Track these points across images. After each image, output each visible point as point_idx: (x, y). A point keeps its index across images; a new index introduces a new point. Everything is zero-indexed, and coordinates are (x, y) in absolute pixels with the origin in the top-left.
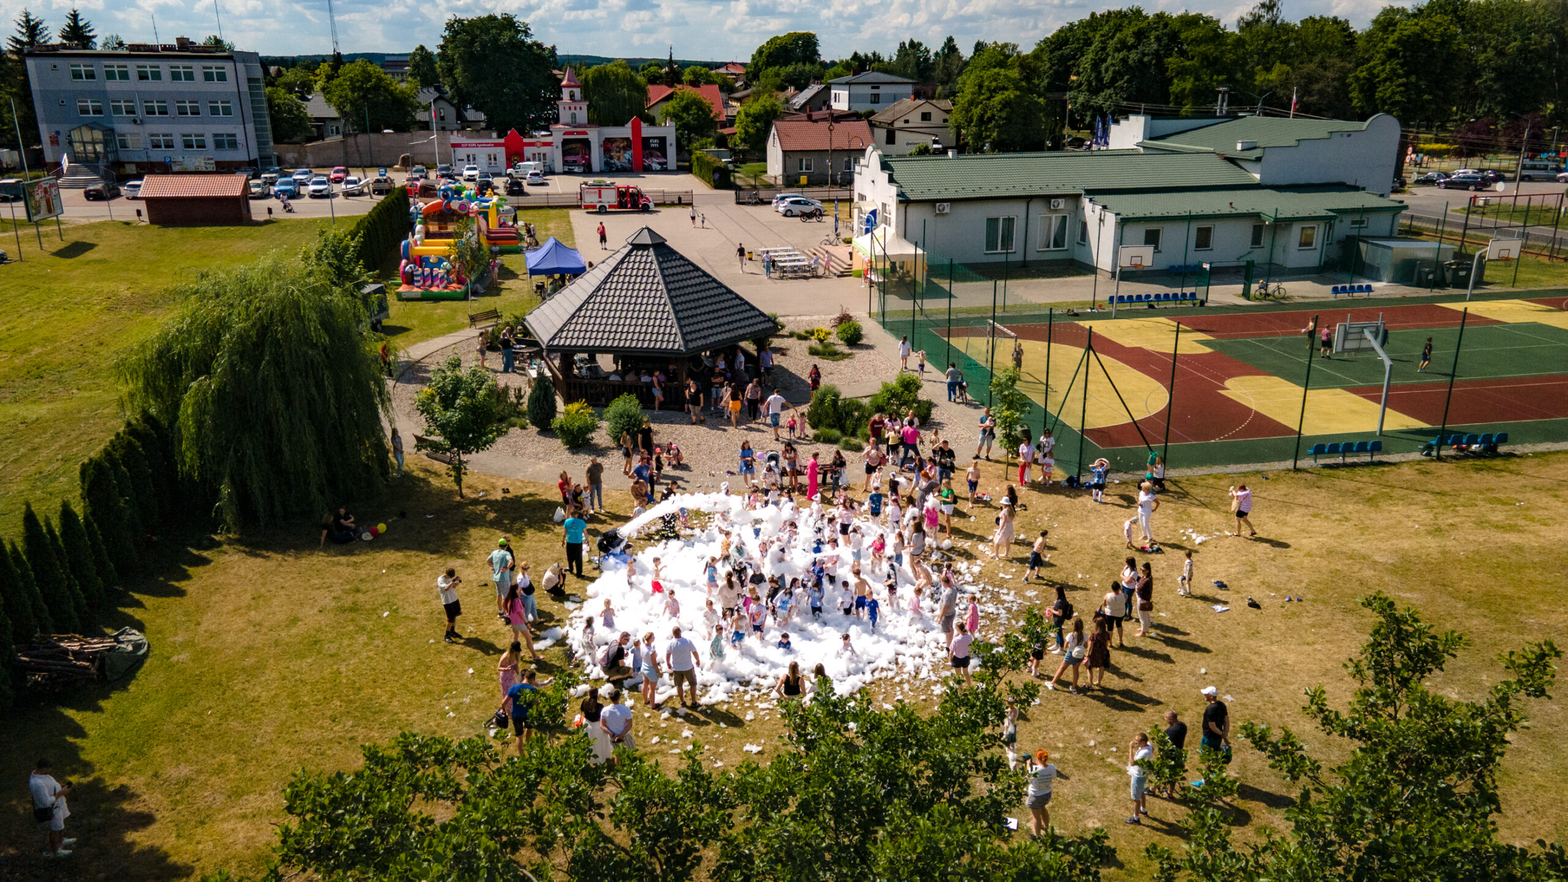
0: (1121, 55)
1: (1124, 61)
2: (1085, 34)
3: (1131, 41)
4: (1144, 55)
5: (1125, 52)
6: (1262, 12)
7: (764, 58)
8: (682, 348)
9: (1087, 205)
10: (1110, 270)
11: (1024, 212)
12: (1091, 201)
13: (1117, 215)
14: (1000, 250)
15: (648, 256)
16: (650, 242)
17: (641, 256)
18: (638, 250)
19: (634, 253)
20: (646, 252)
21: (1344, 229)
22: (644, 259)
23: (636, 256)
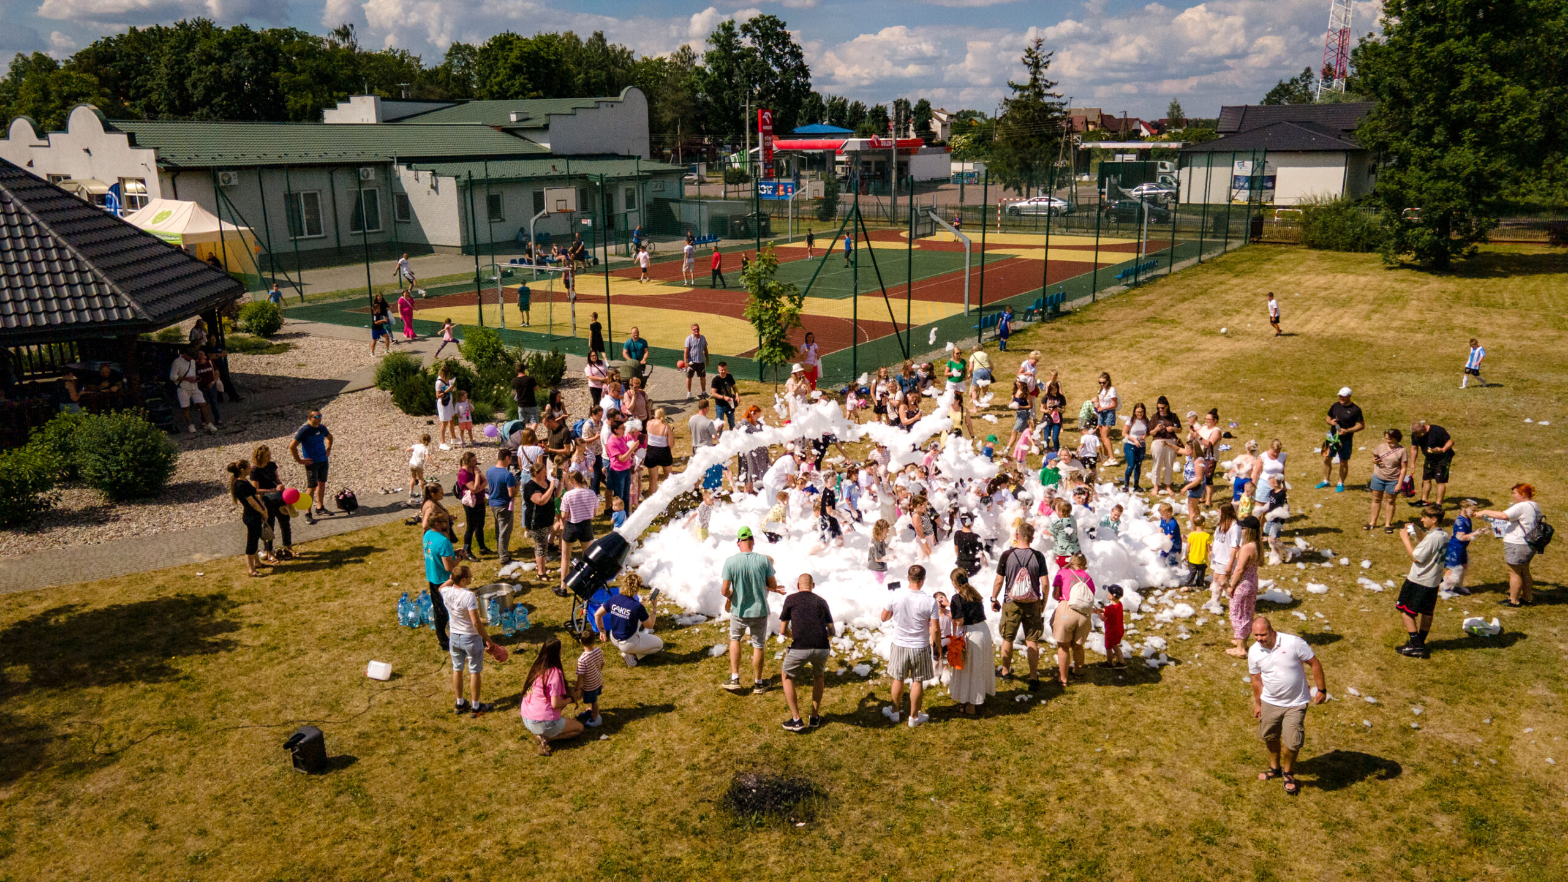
8: (145, 316)
9: (403, 172)
10: (459, 244)
11: (328, 186)
12: (409, 168)
13: (457, 177)
14: (306, 236)
21: (650, 192)
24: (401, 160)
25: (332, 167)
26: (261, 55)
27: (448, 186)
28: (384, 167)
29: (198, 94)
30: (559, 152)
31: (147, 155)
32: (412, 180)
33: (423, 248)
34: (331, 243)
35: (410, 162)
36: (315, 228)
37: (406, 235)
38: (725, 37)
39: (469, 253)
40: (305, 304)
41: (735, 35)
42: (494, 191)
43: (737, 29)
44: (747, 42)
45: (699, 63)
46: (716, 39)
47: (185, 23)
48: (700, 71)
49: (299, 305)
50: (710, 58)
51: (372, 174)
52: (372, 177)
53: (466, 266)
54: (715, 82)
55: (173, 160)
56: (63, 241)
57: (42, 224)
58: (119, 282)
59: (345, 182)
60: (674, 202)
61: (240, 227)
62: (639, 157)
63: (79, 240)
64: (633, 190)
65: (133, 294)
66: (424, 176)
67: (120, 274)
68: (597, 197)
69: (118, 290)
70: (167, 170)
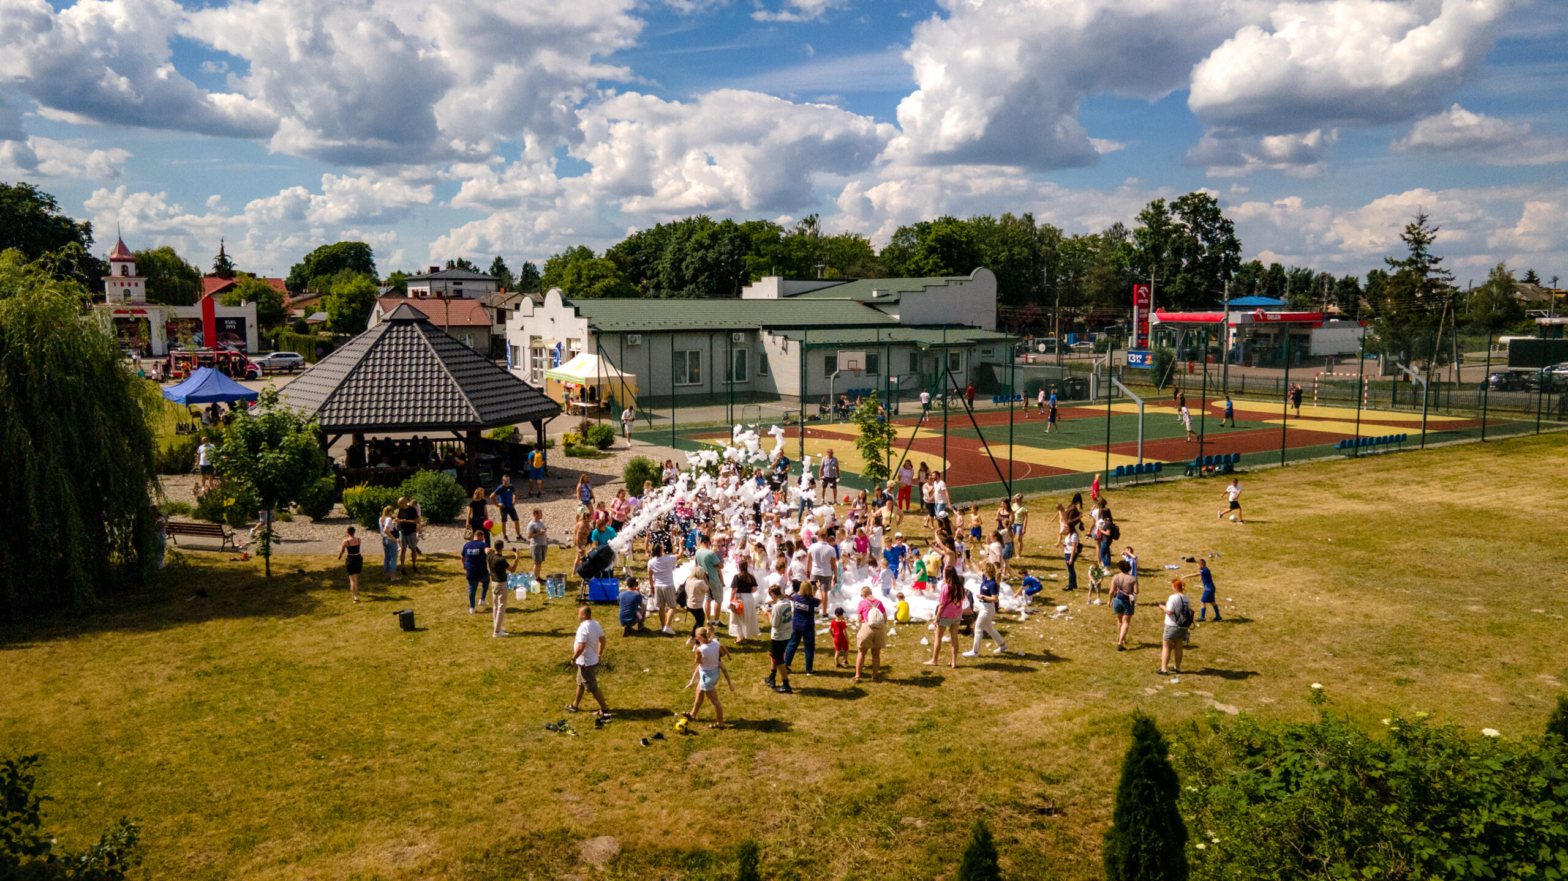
0: (700, 254)
1: (703, 259)
2: (656, 240)
3: (707, 242)
4: (721, 254)
5: (703, 251)
6: (805, 227)
7: (312, 265)
8: (479, 420)
9: (766, 338)
10: (798, 394)
11: (708, 346)
12: (770, 333)
13: (800, 343)
14: (688, 383)
15: (412, 331)
16: (413, 317)
17: (405, 331)
18: (400, 326)
19: (395, 328)
20: (409, 328)
21: (978, 357)
22: (409, 334)
23: (398, 332)
24: (765, 327)
25: (712, 332)
26: (738, 242)
27: (794, 347)
28: (753, 333)
29: (688, 274)
30: (907, 323)
31: (583, 323)
32: (771, 343)
33: (774, 397)
34: (706, 390)
35: (771, 329)
36: (694, 378)
37: (762, 386)
38: (1155, 215)
39: (803, 402)
40: (652, 430)
41: (1164, 213)
42: (830, 353)
43: (1166, 206)
44: (1176, 219)
45: (1129, 240)
46: (1145, 217)
47: (690, 219)
48: (1128, 249)
49: (649, 431)
50: (1139, 233)
51: (742, 338)
52: (742, 340)
53: (799, 409)
54: (1141, 256)
55: (599, 326)
56: (449, 374)
57: (442, 365)
58: (471, 400)
59: (720, 344)
60: (999, 365)
61: (625, 375)
62: (980, 327)
63: (458, 374)
64: (958, 355)
65: (477, 407)
66: (779, 340)
67: (473, 395)
68: (925, 361)
69: (469, 404)
70: (594, 333)
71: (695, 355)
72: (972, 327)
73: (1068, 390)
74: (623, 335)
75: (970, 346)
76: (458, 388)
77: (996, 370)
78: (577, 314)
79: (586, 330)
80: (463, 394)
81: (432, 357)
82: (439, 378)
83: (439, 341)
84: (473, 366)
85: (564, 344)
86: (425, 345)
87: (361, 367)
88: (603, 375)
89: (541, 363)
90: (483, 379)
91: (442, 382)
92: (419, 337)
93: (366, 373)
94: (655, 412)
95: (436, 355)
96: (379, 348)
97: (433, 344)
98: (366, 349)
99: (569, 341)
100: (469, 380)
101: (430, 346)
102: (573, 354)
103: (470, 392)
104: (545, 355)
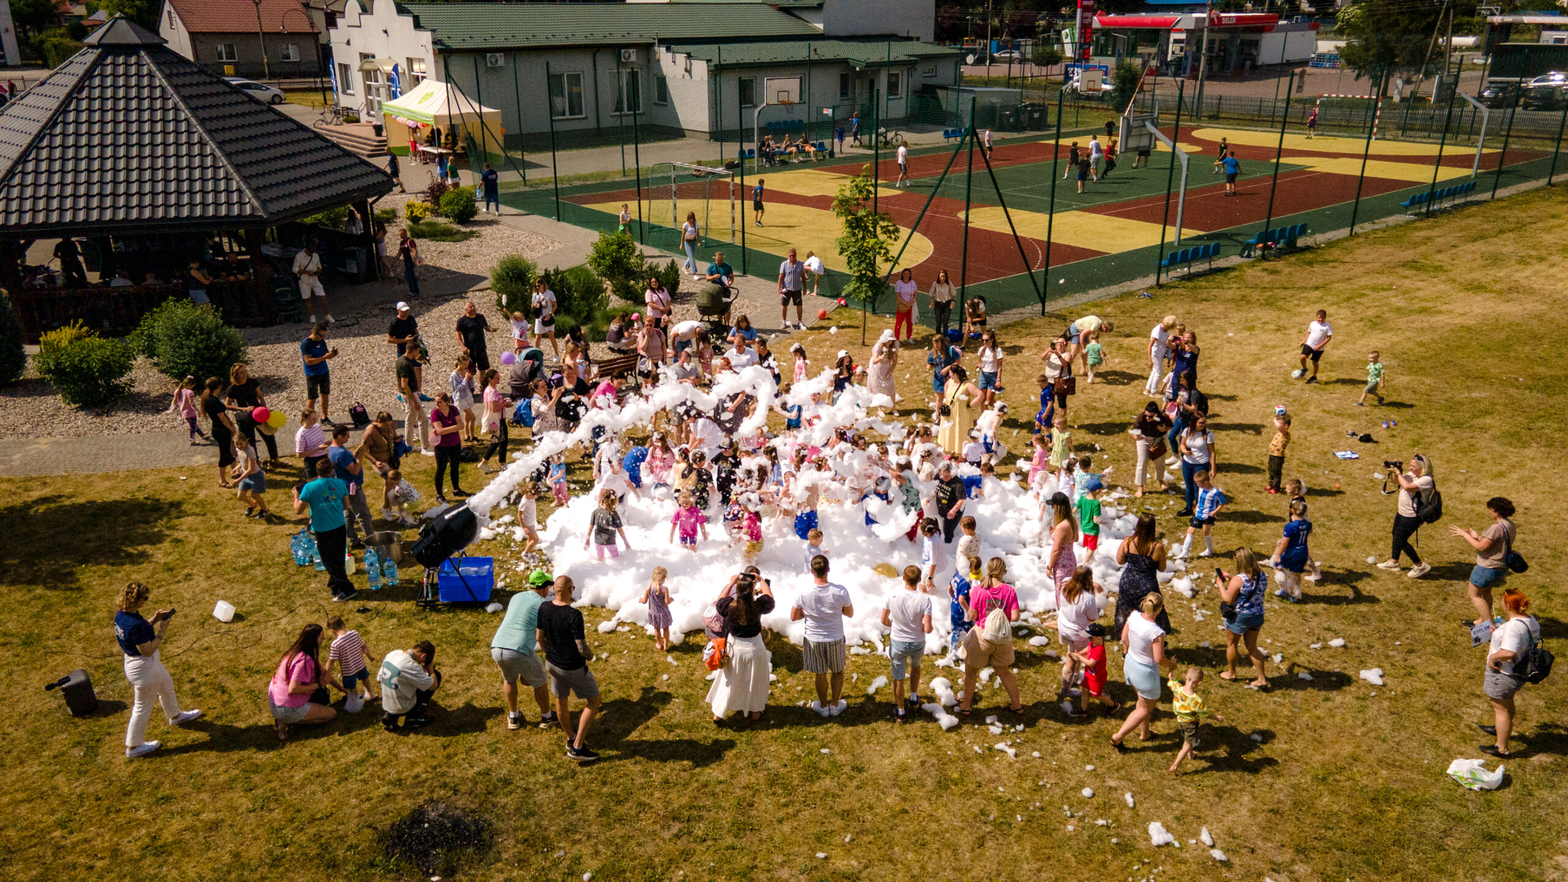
8: (261, 212)
9: (663, 56)
10: (707, 129)
11: (591, 66)
12: (668, 49)
13: (708, 61)
14: (568, 116)
15: (139, 65)
16: (137, 41)
17: (127, 65)
18: (117, 55)
19: (109, 60)
20: (133, 60)
21: (919, 78)
22: (133, 70)
23: (115, 65)
24: (661, 41)
25: (594, 49)
27: (700, 69)
28: (646, 48)
30: (832, 33)
31: (426, 37)
32: (670, 63)
33: (676, 132)
34: (591, 124)
35: (669, 43)
36: (575, 109)
37: (659, 117)
39: (716, 140)
40: (527, 189)
42: (745, 76)
49: (523, 189)
51: (633, 56)
52: (633, 58)
53: (711, 152)
55: (447, 42)
56: (206, 137)
57: (193, 120)
58: (245, 179)
59: (606, 64)
60: (944, 88)
61: (485, 110)
62: (918, 39)
63: (220, 137)
64: (897, 75)
65: (256, 191)
66: (681, 58)
67: (248, 171)
68: (858, 83)
69: (244, 187)
70: (440, 51)
71: (575, 79)
72: (909, 39)
73: (1024, 118)
74: (481, 52)
75: (910, 64)
76: (223, 161)
77: (941, 94)
78: (417, 25)
79: (430, 47)
80: (231, 170)
81: (176, 108)
82: (190, 144)
83: (187, 80)
84: (248, 120)
85: (403, 66)
86: (163, 89)
87: (55, 124)
88: (455, 111)
89: (378, 89)
90: (264, 142)
91: (196, 150)
92: (151, 75)
93: (64, 135)
94: (530, 157)
95: (181, 105)
96: (84, 94)
97: (176, 87)
98: (62, 93)
99: (410, 61)
100: (240, 146)
101: (170, 90)
102: (417, 80)
103: (244, 165)
104: (381, 80)
